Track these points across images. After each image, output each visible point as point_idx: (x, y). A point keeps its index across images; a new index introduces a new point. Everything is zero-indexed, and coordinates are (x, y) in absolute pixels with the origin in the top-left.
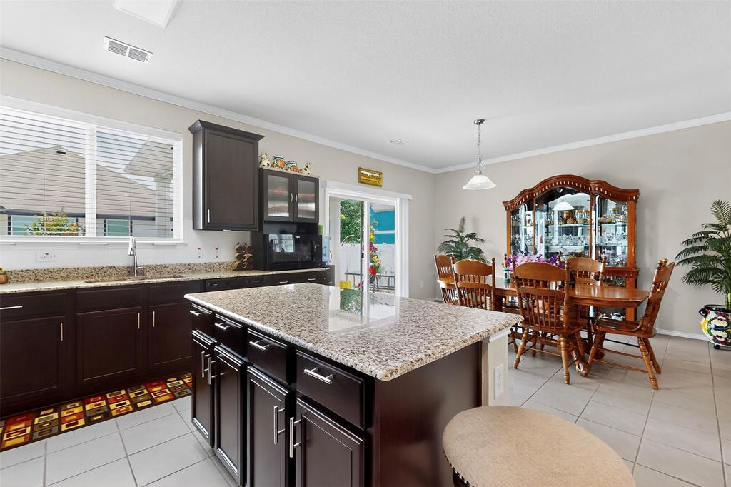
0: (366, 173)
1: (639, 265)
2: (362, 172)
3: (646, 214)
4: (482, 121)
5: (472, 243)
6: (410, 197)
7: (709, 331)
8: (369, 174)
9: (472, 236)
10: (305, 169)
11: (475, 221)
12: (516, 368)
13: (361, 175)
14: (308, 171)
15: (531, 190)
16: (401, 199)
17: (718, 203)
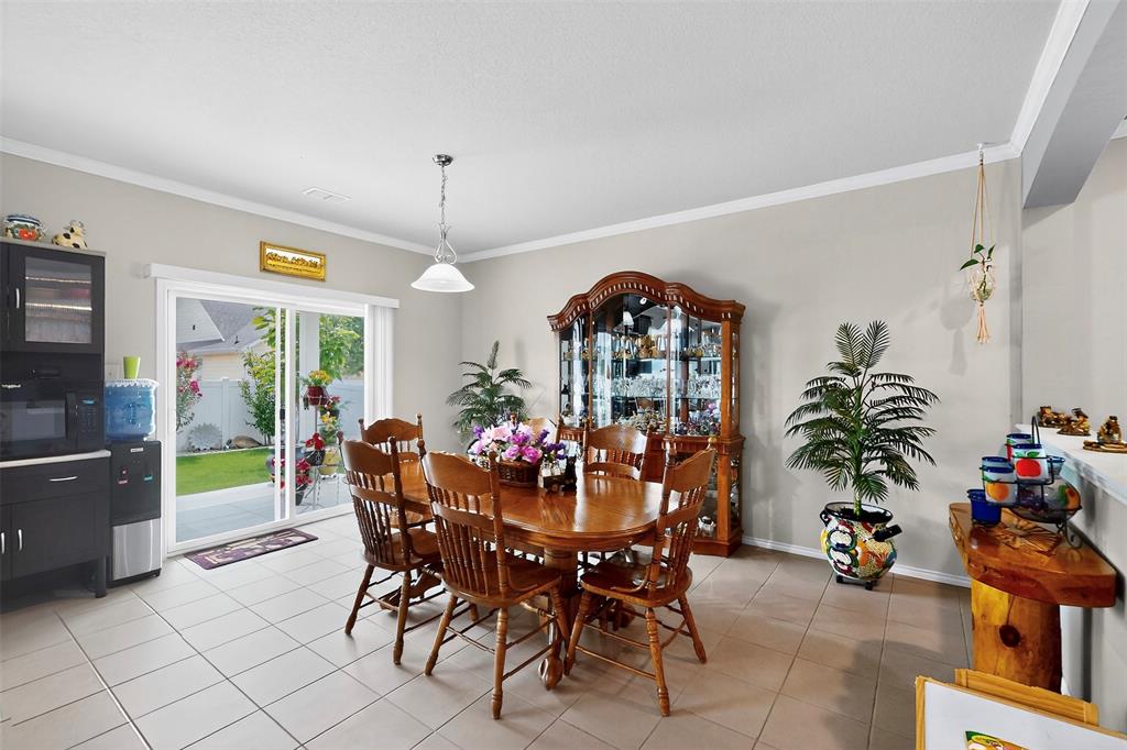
0: (281, 253)
1: (744, 432)
2: (268, 251)
3: (754, 344)
4: (449, 160)
5: (512, 388)
6: (395, 303)
7: (828, 551)
8: (290, 256)
9: (511, 375)
10: (67, 236)
11: (520, 348)
12: (429, 673)
13: (263, 257)
14: (74, 239)
15: (585, 297)
16: (374, 308)
17: (845, 329)
